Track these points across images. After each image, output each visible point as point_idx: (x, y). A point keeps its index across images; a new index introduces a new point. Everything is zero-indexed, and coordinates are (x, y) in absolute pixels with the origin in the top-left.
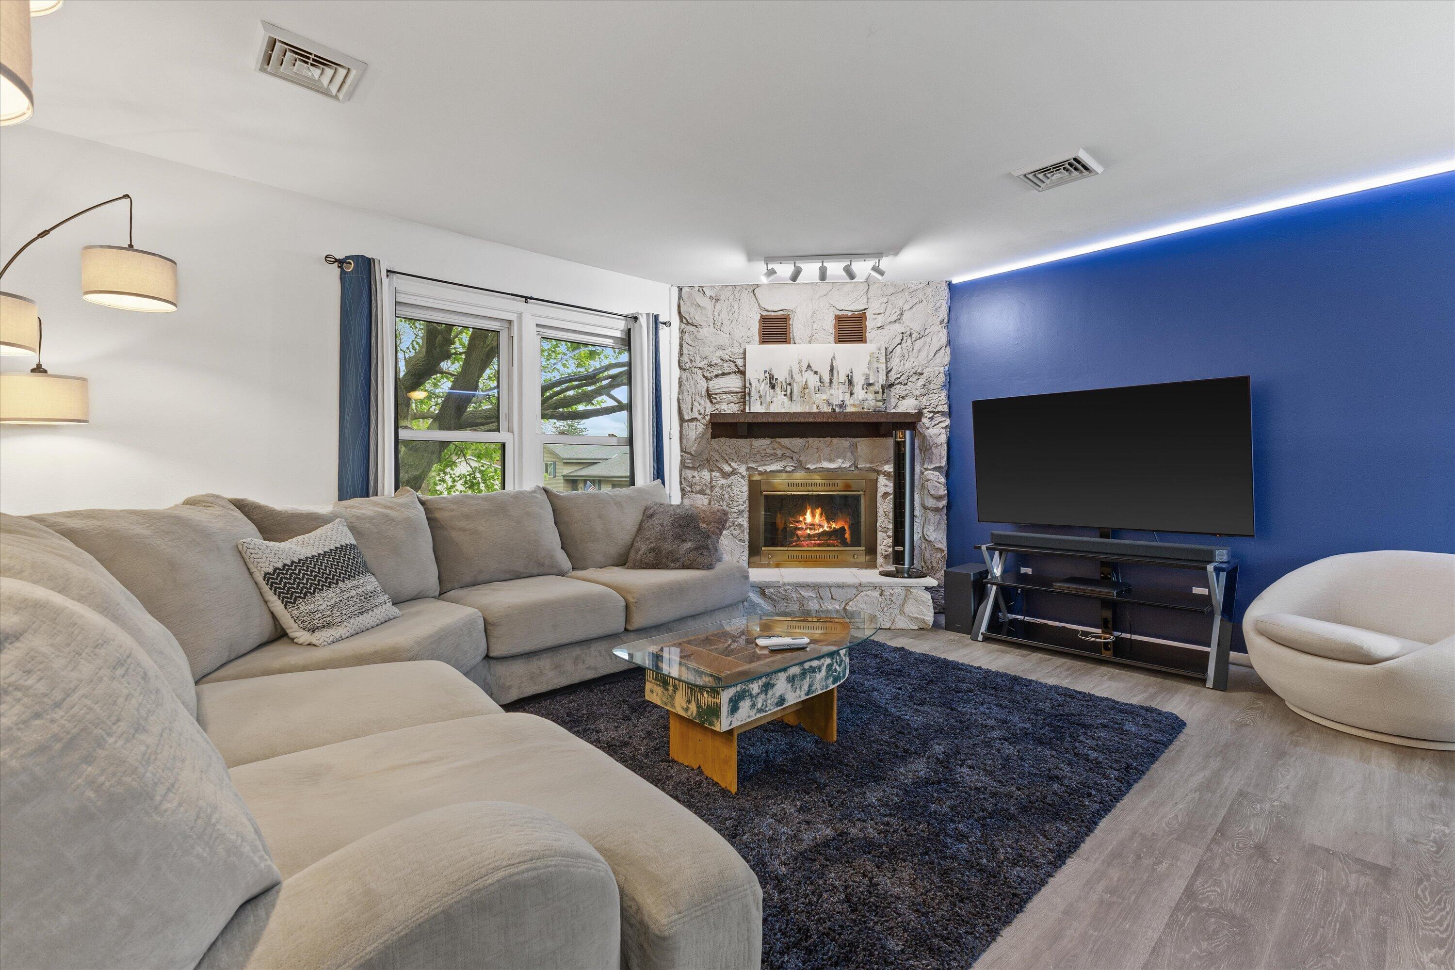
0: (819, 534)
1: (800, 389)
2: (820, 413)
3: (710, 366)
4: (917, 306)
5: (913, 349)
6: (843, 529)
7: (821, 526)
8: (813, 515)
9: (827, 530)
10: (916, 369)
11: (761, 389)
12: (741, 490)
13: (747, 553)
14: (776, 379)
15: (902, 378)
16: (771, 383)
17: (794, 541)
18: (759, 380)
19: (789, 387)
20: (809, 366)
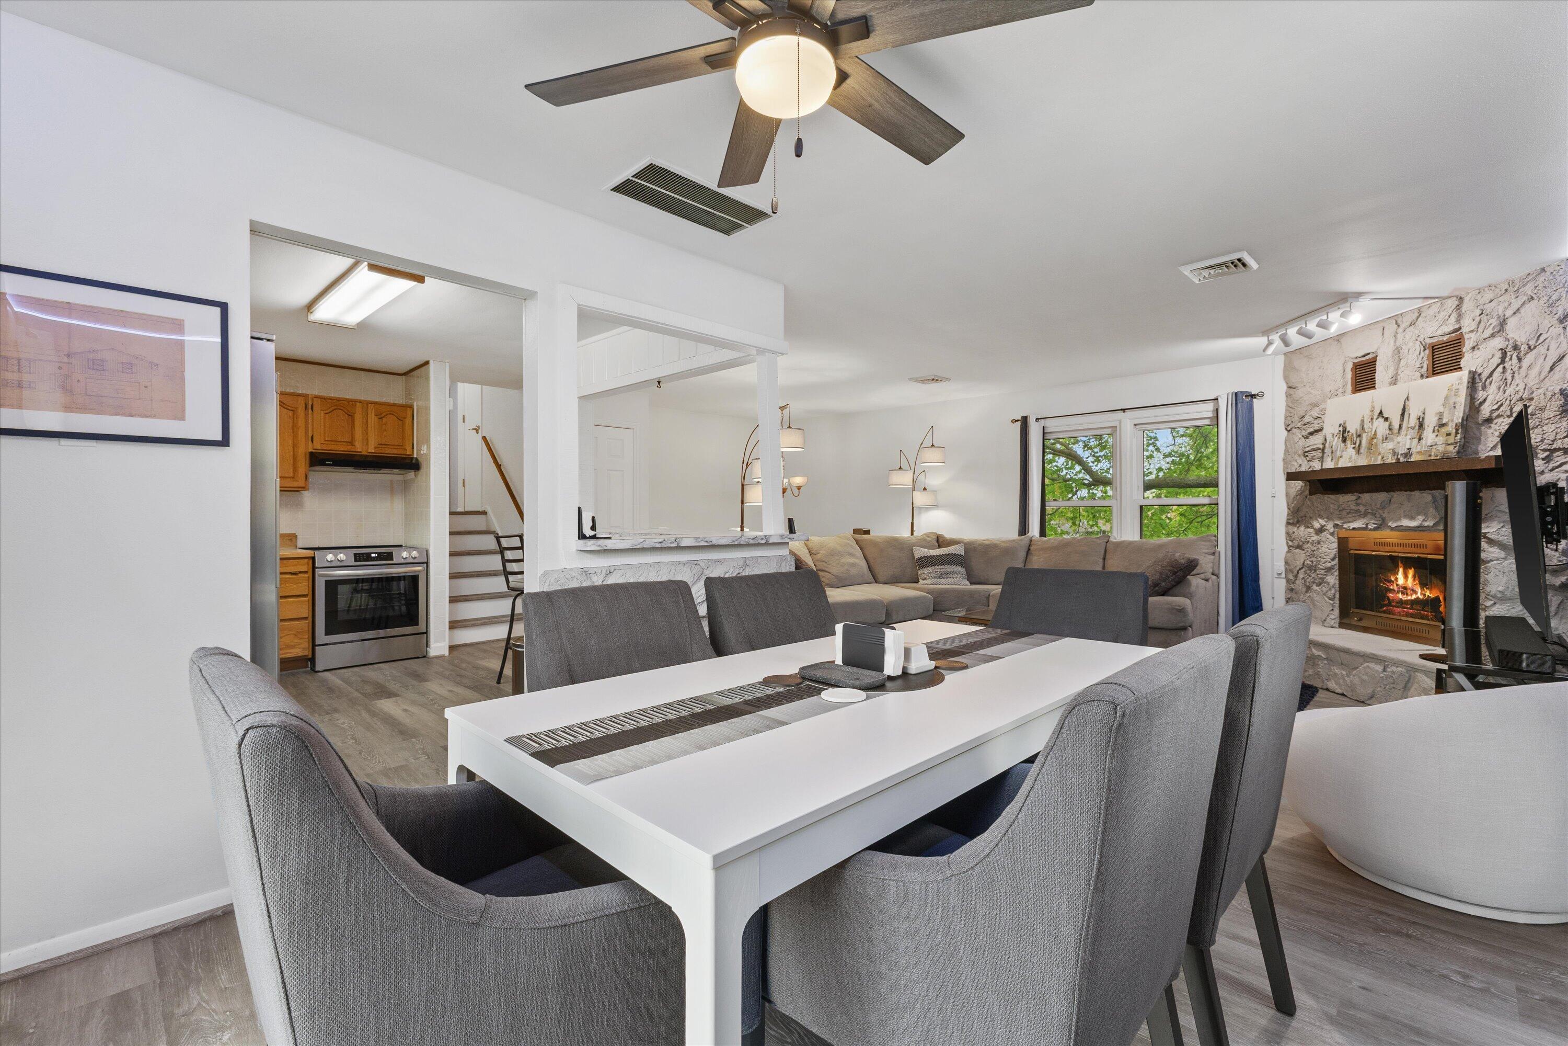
0: (1412, 601)
1: (1369, 438)
2: (1384, 465)
3: (1305, 425)
4: (1527, 306)
5: (1520, 367)
6: (1437, 598)
7: (1414, 592)
8: (1406, 577)
9: (1421, 597)
10: (1521, 394)
11: (1334, 444)
12: (1329, 547)
13: (1337, 612)
14: (1349, 432)
15: (1502, 409)
16: (1343, 436)
17: (1385, 605)
18: (1333, 435)
19: (1358, 439)
20: (1381, 413)
